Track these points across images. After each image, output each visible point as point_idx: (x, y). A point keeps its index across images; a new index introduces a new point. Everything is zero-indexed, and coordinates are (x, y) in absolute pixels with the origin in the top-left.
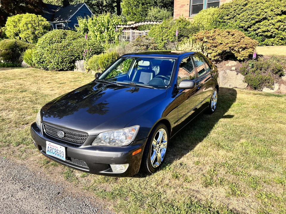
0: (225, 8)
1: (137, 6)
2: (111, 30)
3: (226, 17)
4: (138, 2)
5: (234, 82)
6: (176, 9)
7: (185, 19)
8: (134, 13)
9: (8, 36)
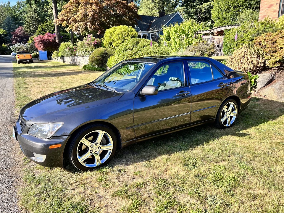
1: (227, 10)
2: (190, 37)
4: (230, 6)
6: (262, 10)
7: (272, 20)
8: (224, 18)
9: (104, 45)
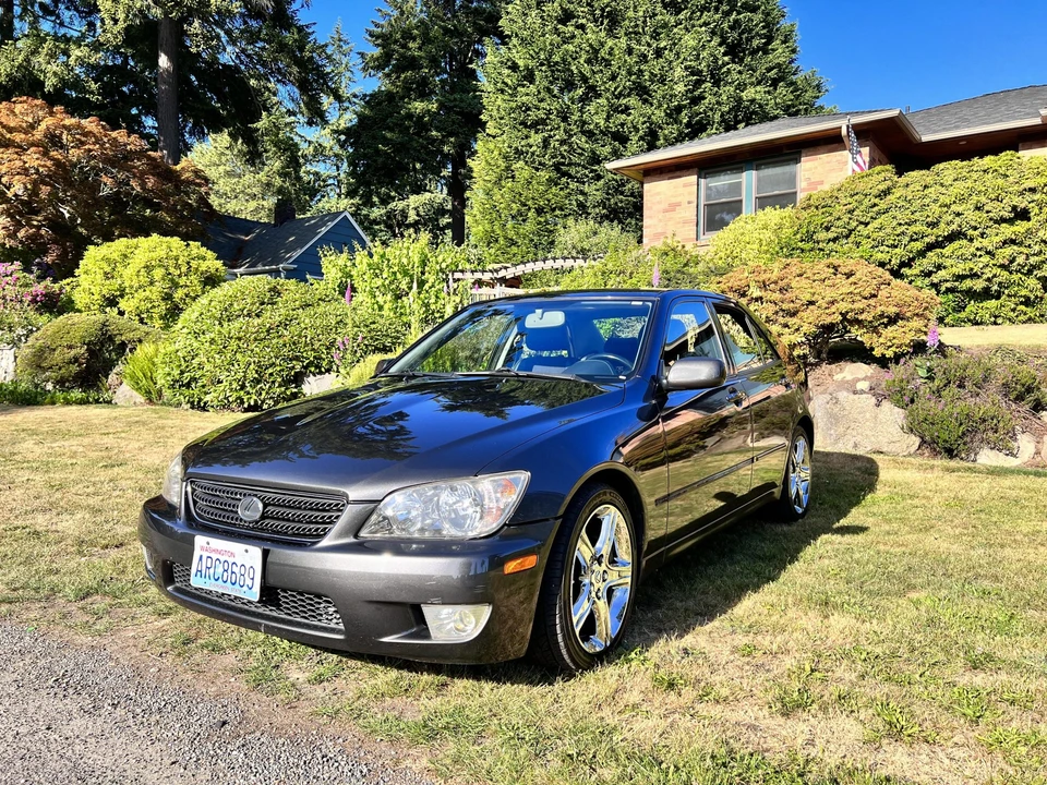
0: (817, 208)
1: (520, 217)
2: (430, 288)
3: (822, 235)
4: (525, 205)
5: (868, 432)
6: (651, 217)
7: (683, 247)
8: (512, 240)
9: (79, 306)
